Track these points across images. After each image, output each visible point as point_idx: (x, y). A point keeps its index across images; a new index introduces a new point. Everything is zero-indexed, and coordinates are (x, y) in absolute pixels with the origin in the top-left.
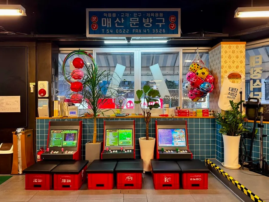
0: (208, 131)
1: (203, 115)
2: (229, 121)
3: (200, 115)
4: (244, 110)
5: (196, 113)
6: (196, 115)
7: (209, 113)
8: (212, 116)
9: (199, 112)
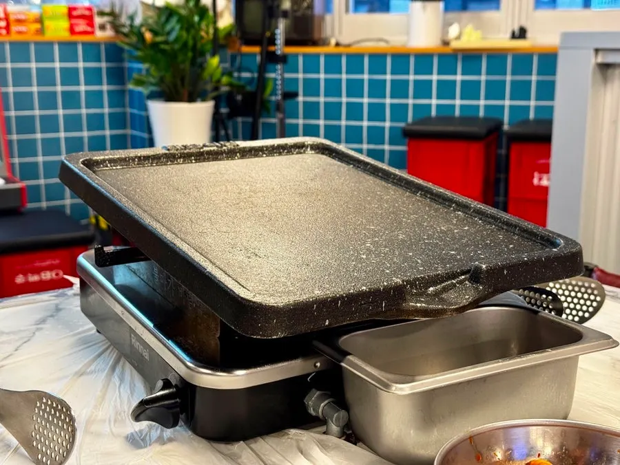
0: (94, 99)
1: (72, 30)
2: (166, 42)
3: (58, 28)
4: (227, 7)
5: (40, 20)
6: (40, 32)
7: (98, 20)
8: (109, 33)
9: (54, 17)
